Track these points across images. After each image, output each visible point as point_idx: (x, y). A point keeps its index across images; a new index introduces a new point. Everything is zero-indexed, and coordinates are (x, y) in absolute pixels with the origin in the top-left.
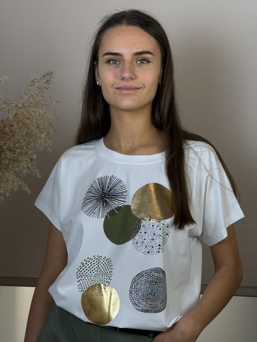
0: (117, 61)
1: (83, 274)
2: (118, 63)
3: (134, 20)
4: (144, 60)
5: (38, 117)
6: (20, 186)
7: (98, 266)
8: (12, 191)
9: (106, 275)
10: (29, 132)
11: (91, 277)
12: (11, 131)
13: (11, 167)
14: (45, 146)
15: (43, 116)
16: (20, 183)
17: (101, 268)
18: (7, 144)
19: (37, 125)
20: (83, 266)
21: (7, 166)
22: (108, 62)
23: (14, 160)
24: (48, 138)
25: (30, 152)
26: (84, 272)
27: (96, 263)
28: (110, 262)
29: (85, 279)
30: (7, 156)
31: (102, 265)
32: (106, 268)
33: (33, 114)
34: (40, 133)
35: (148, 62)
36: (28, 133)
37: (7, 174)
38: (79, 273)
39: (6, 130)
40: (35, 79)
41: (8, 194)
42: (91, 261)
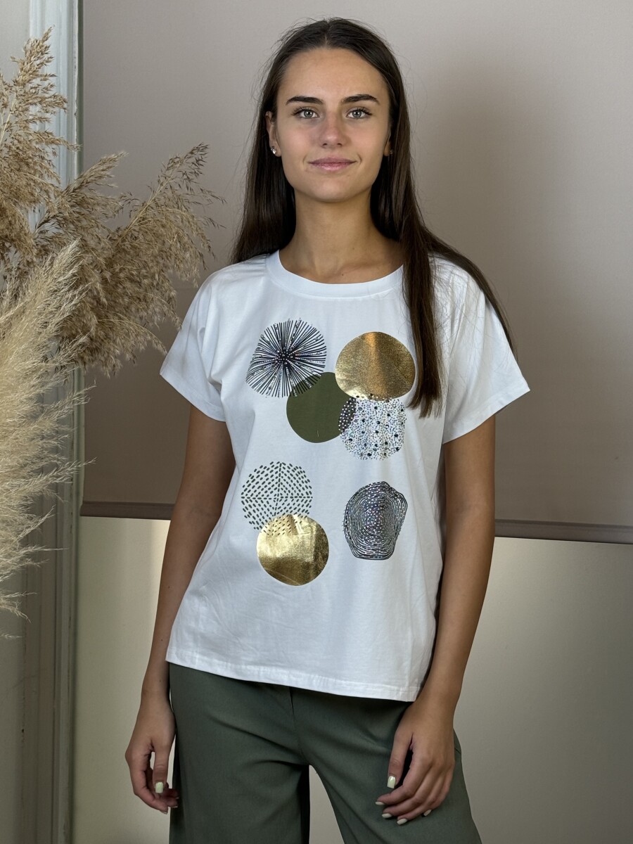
0: (313, 112)
1: (252, 495)
2: (314, 115)
4: (360, 111)
6: (149, 342)
7: (279, 480)
9: (300, 499)
12: (133, 247)
13: (133, 309)
18: (127, 270)
20: (252, 482)
21: (127, 308)
22: (297, 113)
26: (255, 491)
27: (275, 476)
29: (256, 504)
31: (286, 478)
35: (368, 114)
36: (162, 251)
37: (126, 322)
38: (247, 495)
41: (128, 356)
42: (266, 472)
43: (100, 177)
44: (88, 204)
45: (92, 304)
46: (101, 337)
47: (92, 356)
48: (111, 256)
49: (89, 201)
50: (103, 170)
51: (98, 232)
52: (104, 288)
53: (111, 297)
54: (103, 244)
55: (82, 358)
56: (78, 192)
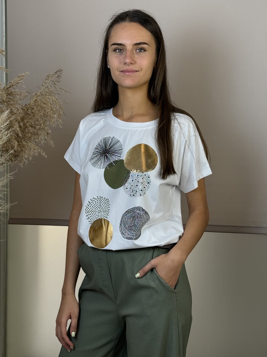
1: (90, 210)
2: (122, 51)
3: (135, 18)
4: (142, 49)
5: (52, 103)
6: (40, 152)
7: (100, 204)
8: (34, 157)
9: (106, 212)
10: (45, 113)
11: (96, 212)
12: (32, 112)
13: (32, 139)
14: (57, 123)
15: (55, 102)
16: (39, 151)
17: (102, 205)
18: (30, 122)
19: (51, 108)
20: (90, 204)
21: (30, 138)
22: (115, 50)
23: (35, 134)
24: (59, 117)
25: (46, 128)
26: (91, 208)
27: (99, 202)
28: (108, 202)
29: (91, 214)
30: (29, 131)
31: (103, 203)
32: (106, 207)
33: (48, 100)
34: (53, 114)
35: (145, 50)
37: (30, 144)
38: (87, 210)
39: (28, 112)
40: (50, 75)
41: (31, 158)
42: (95, 200)
43: (18, 83)
44: (13, 94)
45: (15, 137)
46: (19, 151)
47: (15, 158)
48: (23, 116)
49: (14, 93)
50: (19, 80)
51: (17, 106)
52: (20, 130)
53: (23, 133)
54: (19, 111)
55: (11, 159)
56: (9, 90)
